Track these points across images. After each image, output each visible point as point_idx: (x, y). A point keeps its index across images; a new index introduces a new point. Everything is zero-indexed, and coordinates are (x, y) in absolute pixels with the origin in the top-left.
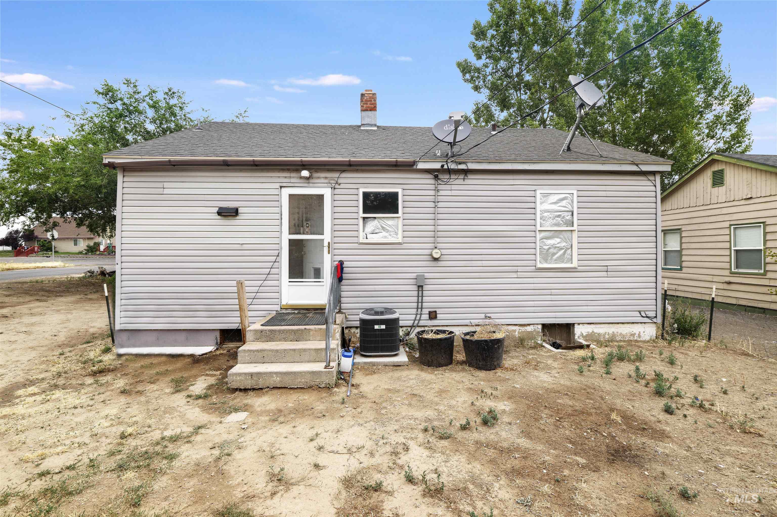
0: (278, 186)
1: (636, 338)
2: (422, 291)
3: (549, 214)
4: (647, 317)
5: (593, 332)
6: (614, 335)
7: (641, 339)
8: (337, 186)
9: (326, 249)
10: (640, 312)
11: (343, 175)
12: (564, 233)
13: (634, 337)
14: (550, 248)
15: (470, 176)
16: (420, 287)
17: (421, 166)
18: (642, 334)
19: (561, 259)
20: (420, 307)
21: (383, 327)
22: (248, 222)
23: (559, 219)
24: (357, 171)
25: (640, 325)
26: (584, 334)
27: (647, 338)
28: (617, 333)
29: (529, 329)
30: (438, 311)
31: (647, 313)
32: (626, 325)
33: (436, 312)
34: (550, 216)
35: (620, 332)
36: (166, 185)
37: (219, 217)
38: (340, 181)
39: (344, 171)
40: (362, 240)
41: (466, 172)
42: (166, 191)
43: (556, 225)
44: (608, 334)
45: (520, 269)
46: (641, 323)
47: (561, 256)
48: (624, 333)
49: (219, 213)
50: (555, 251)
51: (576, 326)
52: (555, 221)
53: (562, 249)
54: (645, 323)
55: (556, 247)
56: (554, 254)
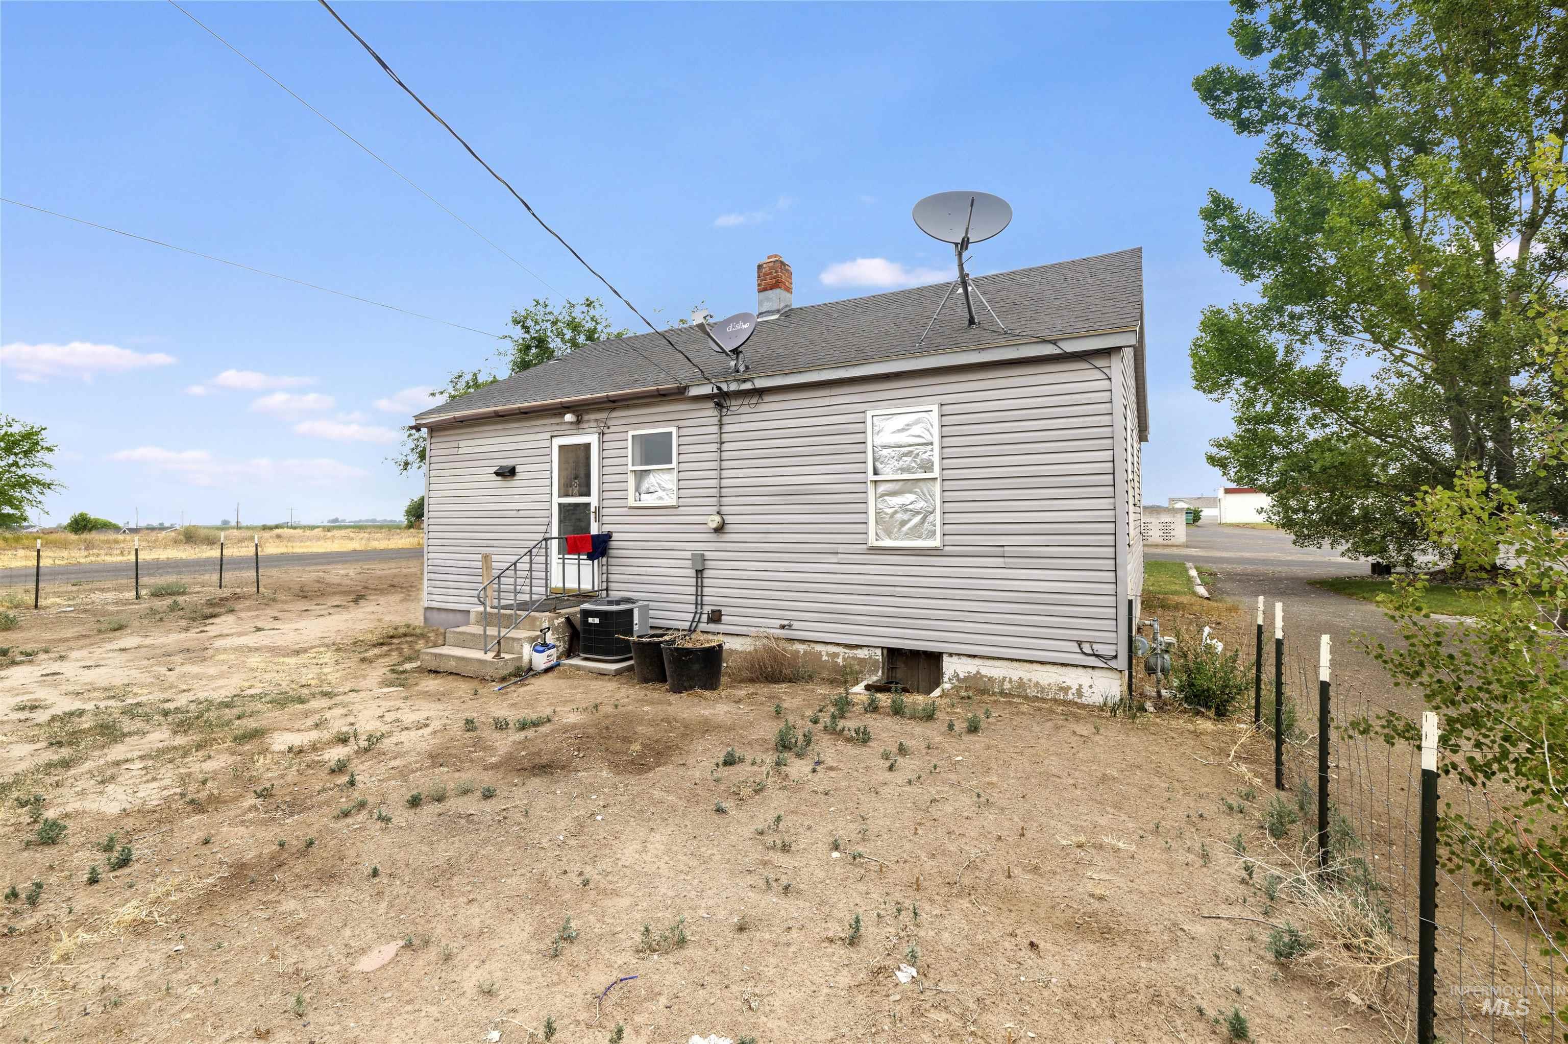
0: (548, 436)
1: (1070, 697)
2: (702, 578)
3: (890, 450)
4: (1094, 655)
5: (978, 673)
6: (1021, 684)
7: (1084, 700)
8: (606, 431)
9: (592, 516)
10: (1079, 643)
11: (615, 414)
12: (921, 484)
13: (1066, 694)
14: (896, 512)
15: (767, 398)
16: (699, 573)
17: (694, 392)
18: (1085, 689)
19: (915, 532)
20: (699, 604)
21: (597, 621)
22: (525, 483)
23: (909, 459)
24: (628, 407)
25: (1080, 671)
26: (961, 676)
27: (1098, 700)
28: (1030, 680)
29: (862, 653)
30: (724, 610)
31: (1095, 646)
32: (1048, 667)
33: (720, 611)
34: (893, 454)
35: (1034, 680)
36: (461, 444)
37: (499, 478)
38: (610, 423)
39: (614, 409)
40: (631, 502)
41: (760, 392)
42: (461, 451)
43: (903, 470)
44: (1011, 681)
45: (841, 548)
46: (1085, 667)
47: (916, 526)
48: (1044, 682)
49: (497, 474)
50: (906, 517)
51: (946, 658)
52: (901, 463)
53: (918, 513)
54: (1093, 668)
55: (907, 510)
56: (903, 523)
